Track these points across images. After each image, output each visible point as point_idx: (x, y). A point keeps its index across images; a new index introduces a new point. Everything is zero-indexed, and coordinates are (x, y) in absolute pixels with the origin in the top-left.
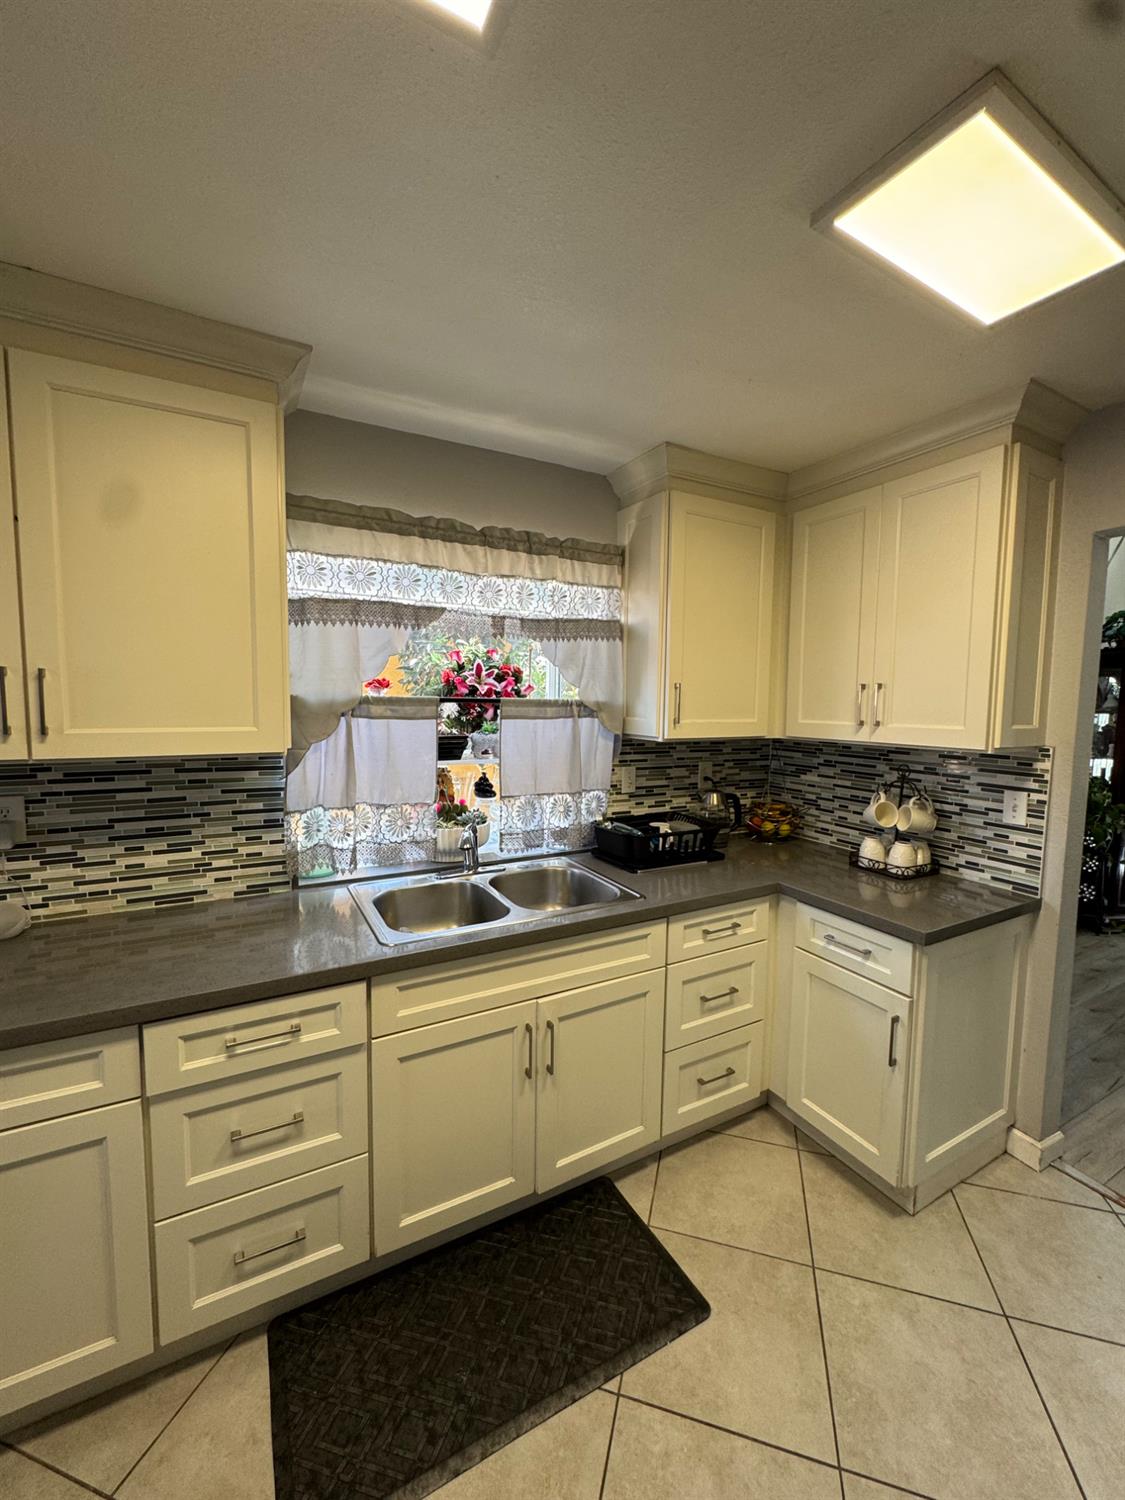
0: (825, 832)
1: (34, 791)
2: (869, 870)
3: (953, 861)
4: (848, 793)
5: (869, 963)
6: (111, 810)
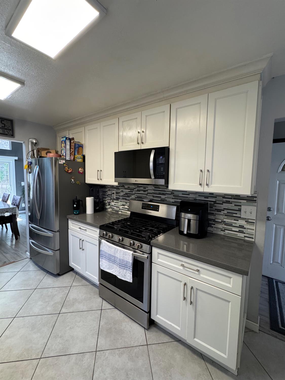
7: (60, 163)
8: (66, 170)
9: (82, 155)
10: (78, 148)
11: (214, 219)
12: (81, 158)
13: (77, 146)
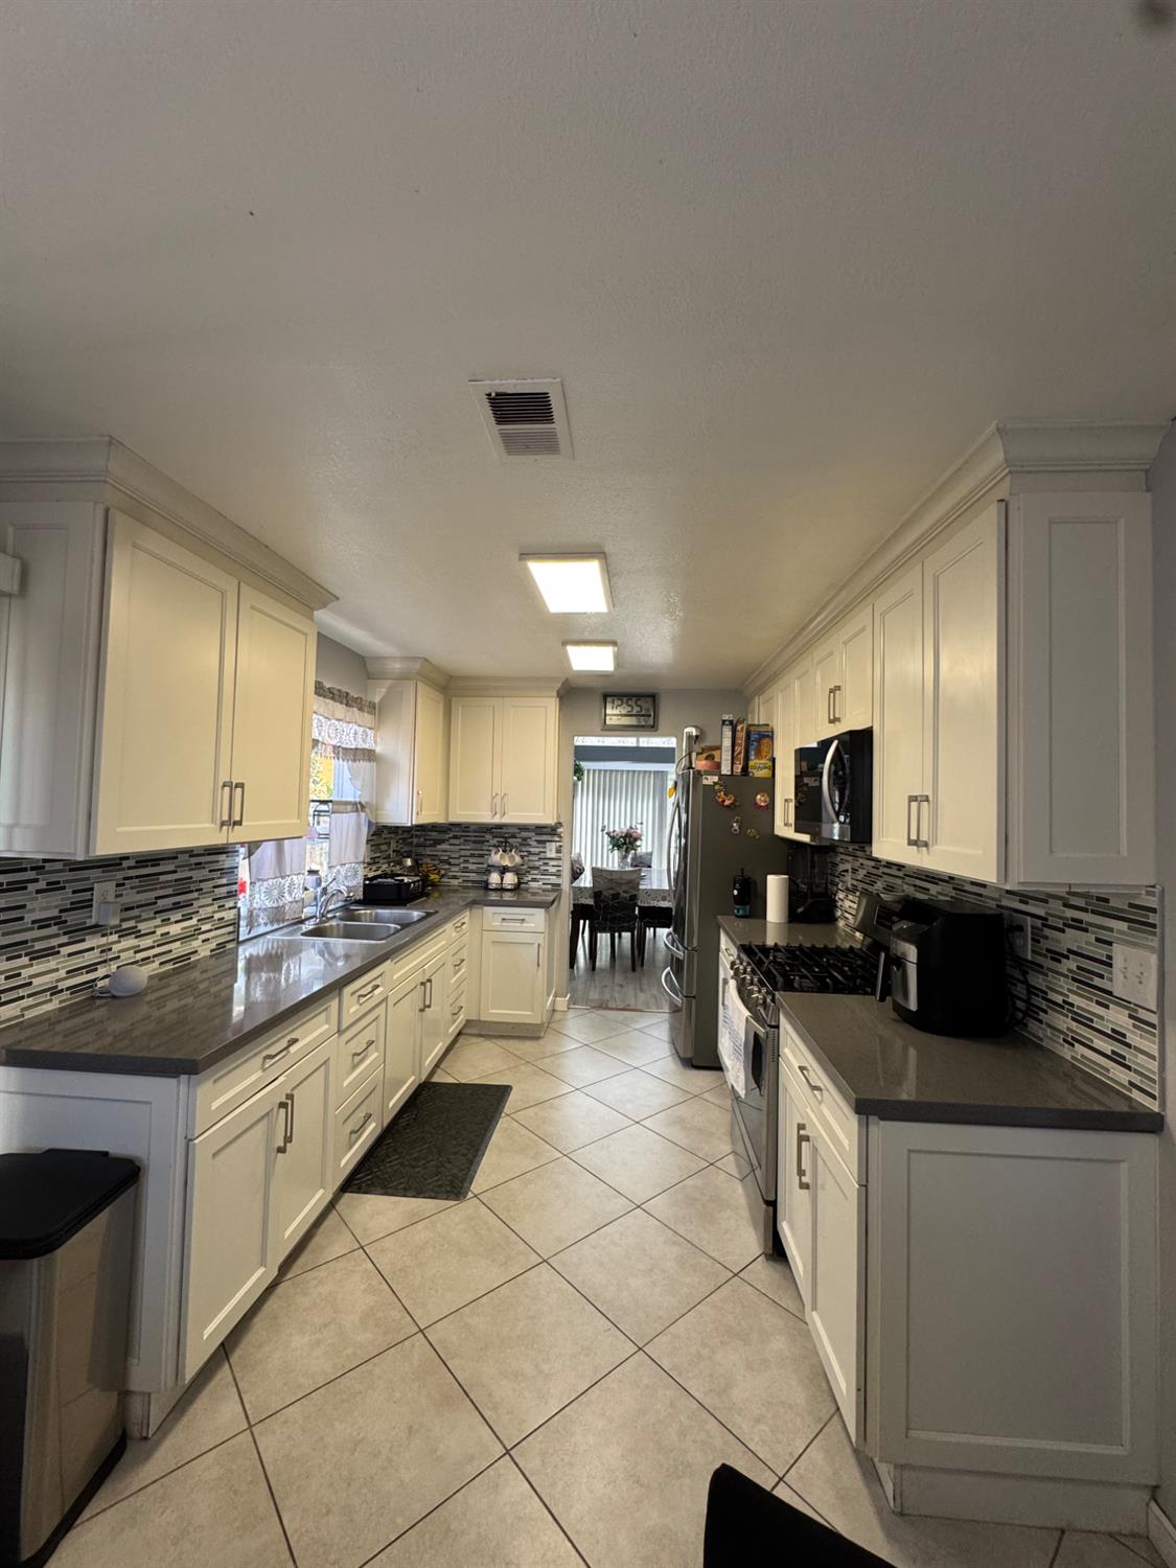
0: (455, 877)
1: (120, 875)
2: (495, 890)
3: (526, 879)
4: (468, 853)
5: (525, 925)
6: (156, 889)
7: (705, 782)
8: (720, 800)
9: (769, 760)
10: (759, 741)
11: (1044, 989)
12: (766, 768)
13: (754, 737)
